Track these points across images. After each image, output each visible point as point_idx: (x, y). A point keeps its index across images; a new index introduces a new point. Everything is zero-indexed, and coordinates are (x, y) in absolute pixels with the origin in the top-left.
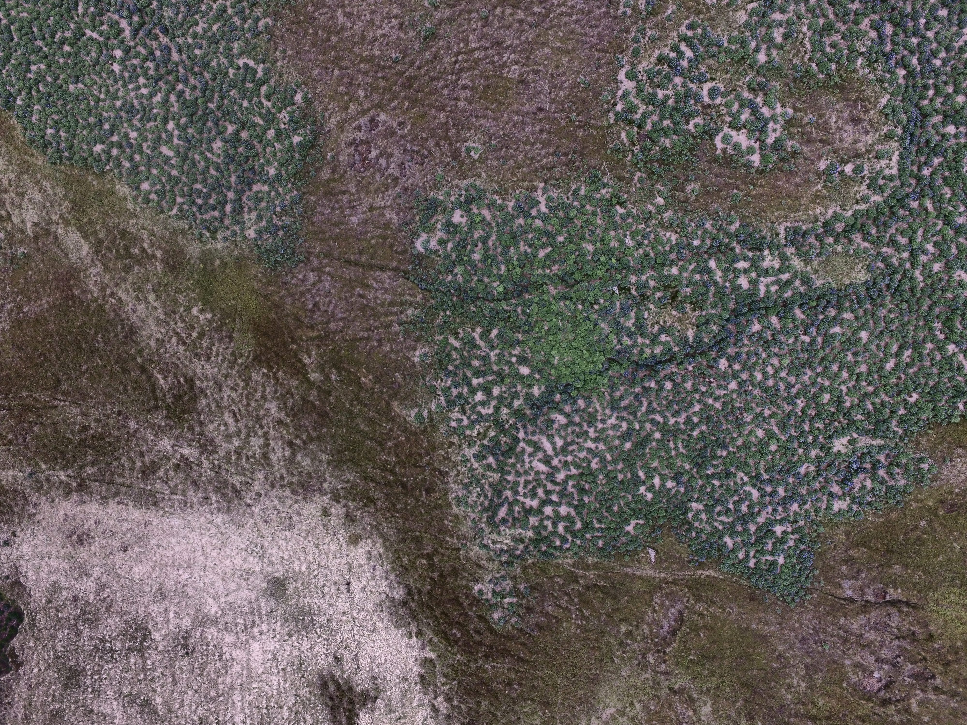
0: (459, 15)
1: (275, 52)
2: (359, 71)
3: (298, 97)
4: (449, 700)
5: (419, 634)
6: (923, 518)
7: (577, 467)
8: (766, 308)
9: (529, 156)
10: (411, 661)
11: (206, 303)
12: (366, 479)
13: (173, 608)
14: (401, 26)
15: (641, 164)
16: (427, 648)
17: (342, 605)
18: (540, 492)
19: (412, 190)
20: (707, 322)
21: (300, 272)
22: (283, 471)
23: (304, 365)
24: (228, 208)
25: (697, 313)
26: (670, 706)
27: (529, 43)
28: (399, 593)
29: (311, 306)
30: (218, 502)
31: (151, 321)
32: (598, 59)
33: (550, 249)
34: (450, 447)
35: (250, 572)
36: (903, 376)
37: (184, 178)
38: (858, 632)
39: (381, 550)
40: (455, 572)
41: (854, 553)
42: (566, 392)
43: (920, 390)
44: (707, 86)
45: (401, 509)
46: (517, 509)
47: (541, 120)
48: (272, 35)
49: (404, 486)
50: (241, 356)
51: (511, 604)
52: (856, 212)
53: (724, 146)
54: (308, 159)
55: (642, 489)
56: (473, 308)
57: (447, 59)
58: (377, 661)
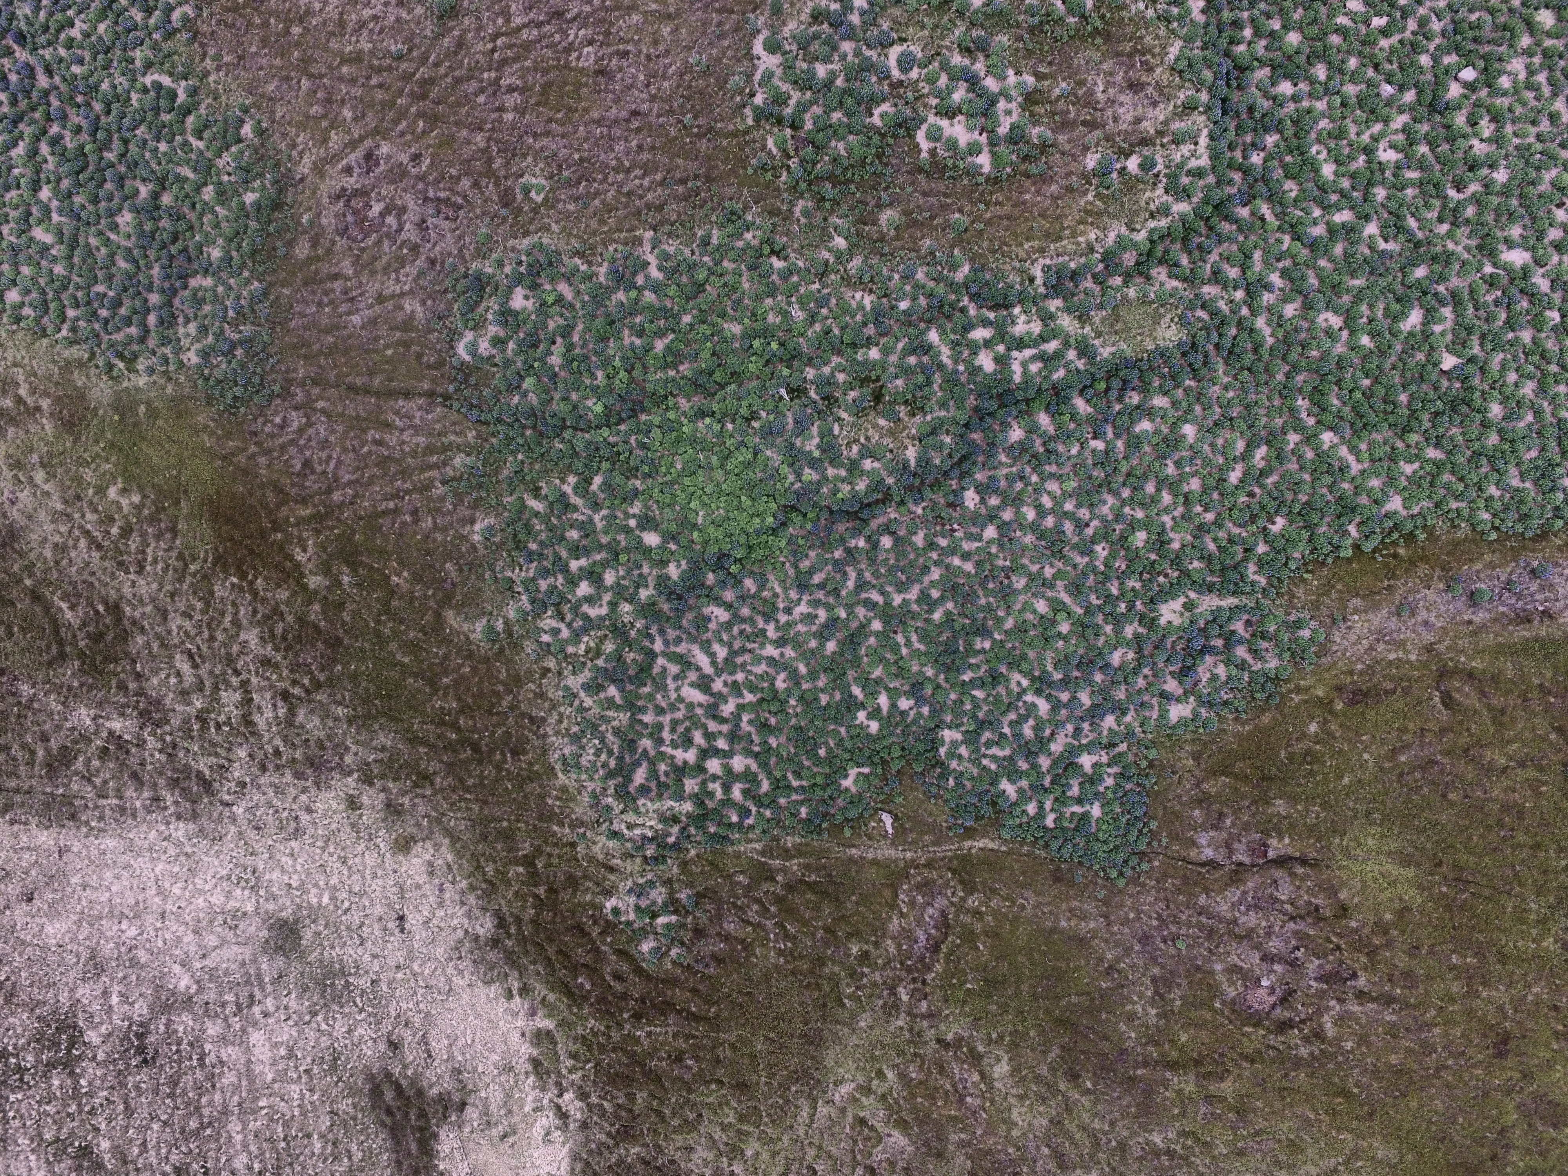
1: (203, 60)
2: (341, 79)
3: (247, 130)
4: (583, 1096)
5: (524, 990)
6: (1312, 718)
7: (752, 689)
8: (1028, 401)
9: (625, 190)
10: (515, 1037)
11: (129, 479)
12: (413, 741)
13: (117, 988)
15: (803, 186)
16: (540, 1013)
17: (395, 954)
18: (698, 738)
19: (443, 264)
20: (933, 432)
21: (276, 413)
22: (278, 742)
23: (297, 565)
24: (152, 319)
25: (918, 419)
26: (942, 1070)
27: (607, 9)
28: (485, 927)
29: (299, 467)
30: (176, 803)
31: (42, 516)
32: (720, 24)
33: (671, 336)
34: (543, 675)
35: (239, 915)
36: (1257, 490)
37: (76, 278)
38: (1229, 916)
39: (450, 858)
40: (573, 882)
41: (1210, 787)
42: (722, 568)
43: (1285, 510)
44: (895, 52)
45: (475, 786)
46: (663, 767)
47: (638, 130)
48: (196, 34)
49: (476, 748)
50: (194, 559)
51: (667, 926)
52: (1152, 231)
53: (932, 145)
54: (271, 229)
55: (861, 715)
56: (558, 444)
57: (479, 47)
58: (460, 1043)
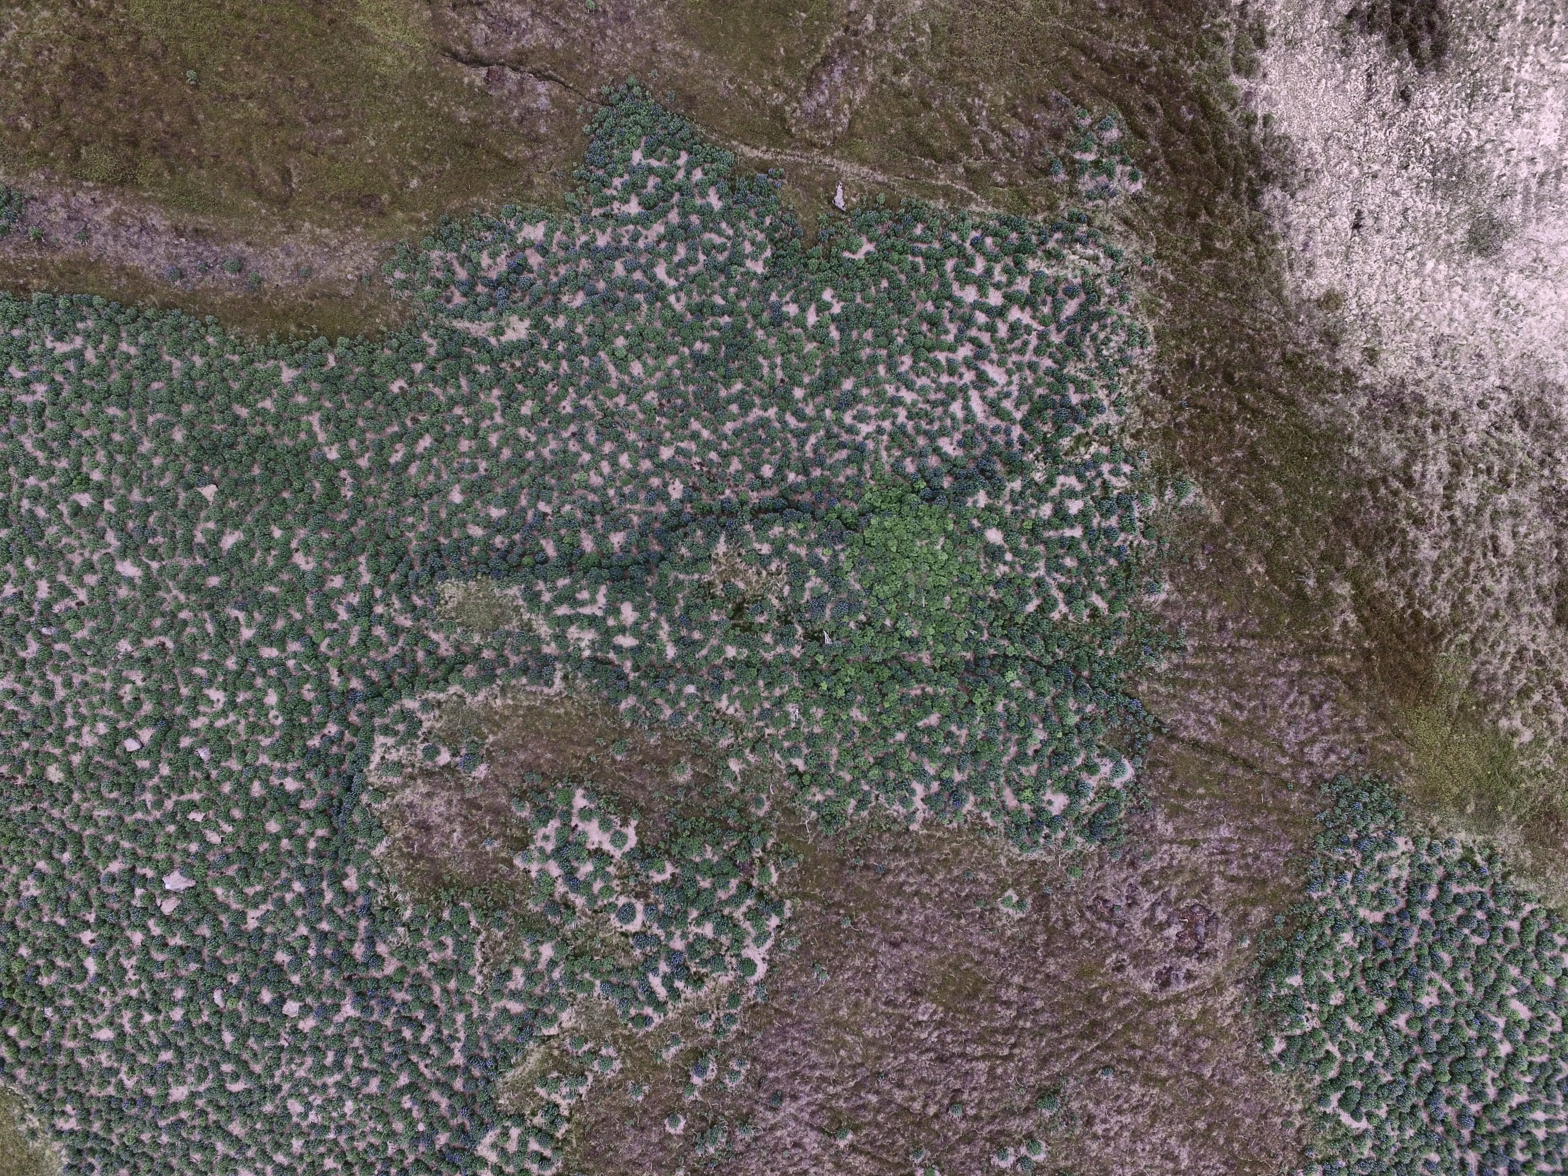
0: (994, 1117)
3: (1278, 1046)
5: (1250, 121)
6: (413, 193)
7: (935, 364)
8: (600, 566)
10: (1274, 74)
11: (1505, 745)
12: (1290, 402)
14: (1090, 1121)
15: (755, 828)
16: (1241, 93)
17: (1375, 192)
18: (1003, 331)
19: (1123, 860)
20: (696, 561)
21: (1333, 765)
22: (1431, 438)
23: (1357, 610)
24: (1432, 894)
25: (706, 578)
27: (894, 1049)
28: (1272, 196)
29: (1326, 706)
34: (1139, 432)
35: (1528, 272)
37: (1499, 957)
38: (538, 21)
39: (1287, 276)
40: (1169, 219)
41: (523, 151)
42: (933, 489)
43: (387, 396)
44: (635, 926)
45: (1241, 341)
46: (1046, 310)
47: (896, 928)
48: (1302, 1153)
49: (1229, 379)
50: (1462, 646)
51: (1086, 149)
53: (624, 830)
54: (1284, 944)
55: (837, 309)
56: (1060, 653)
57: (1026, 1053)
58: (1334, 82)
